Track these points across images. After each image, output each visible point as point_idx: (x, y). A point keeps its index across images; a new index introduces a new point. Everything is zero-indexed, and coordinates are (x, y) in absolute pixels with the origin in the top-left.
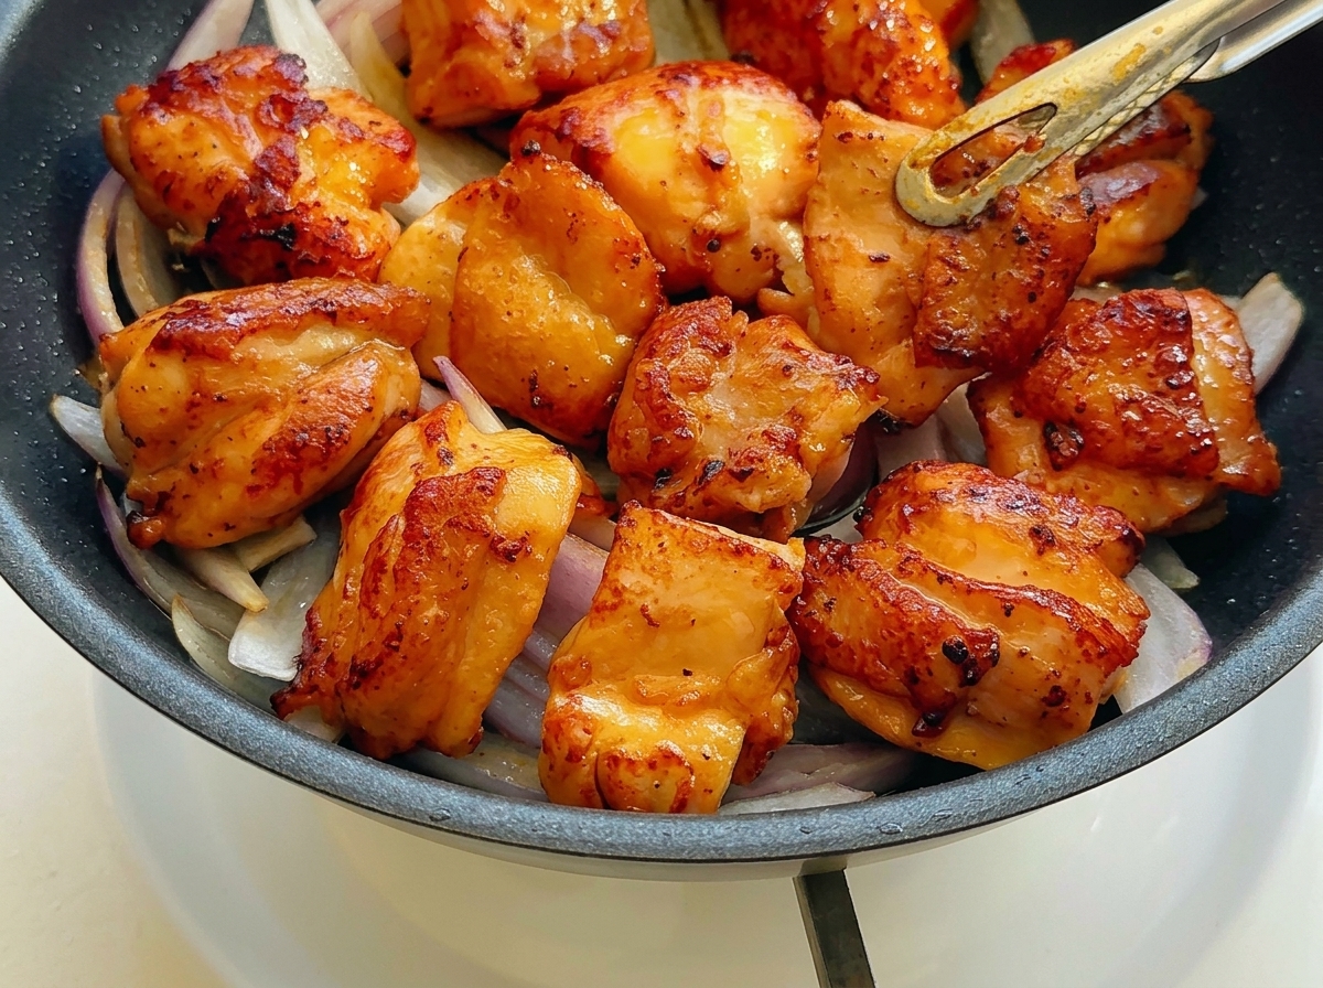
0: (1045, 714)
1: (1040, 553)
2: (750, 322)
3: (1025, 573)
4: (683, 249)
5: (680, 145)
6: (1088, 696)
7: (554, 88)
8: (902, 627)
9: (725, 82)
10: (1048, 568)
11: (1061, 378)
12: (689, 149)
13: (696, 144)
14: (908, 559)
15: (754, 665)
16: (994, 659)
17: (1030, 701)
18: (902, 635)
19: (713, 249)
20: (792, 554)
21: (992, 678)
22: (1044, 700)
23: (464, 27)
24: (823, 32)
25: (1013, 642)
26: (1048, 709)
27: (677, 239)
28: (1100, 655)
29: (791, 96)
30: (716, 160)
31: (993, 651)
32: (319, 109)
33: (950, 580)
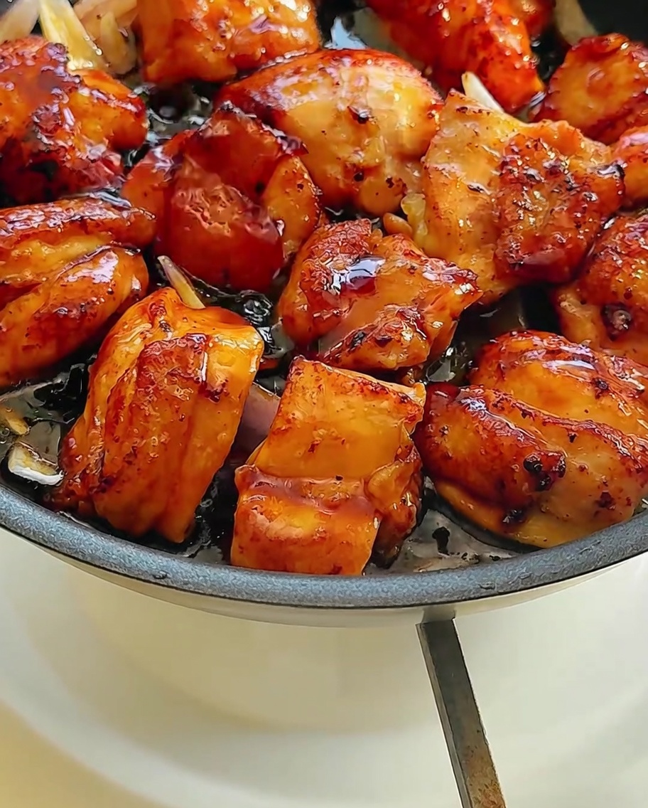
0: (597, 513)
1: (598, 397)
2: (383, 237)
3: (586, 411)
4: (337, 179)
5: (336, 105)
6: (628, 500)
7: (247, 66)
8: (495, 448)
9: (369, 62)
10: (603, 408)
11: (613, 274)
12: (343, 107)
13: (348, 105)
14: (502, 399)
15: (386, 474)
16: (562, 473)
17: (586, 503)
18: (496, 454)
19: (359, 178)
20: (416, 393)
21: (560, 486)
22: (597, 502)
23: (182, 21)
24: (440, 26)
25: (575, 461)
26: (601, 509)
27: (334, 171)
28: (638, 471)
29: (417, 73)
30: (362, 115)
31: (561, 467)
32: (77, 81)
33: (530, 414)
